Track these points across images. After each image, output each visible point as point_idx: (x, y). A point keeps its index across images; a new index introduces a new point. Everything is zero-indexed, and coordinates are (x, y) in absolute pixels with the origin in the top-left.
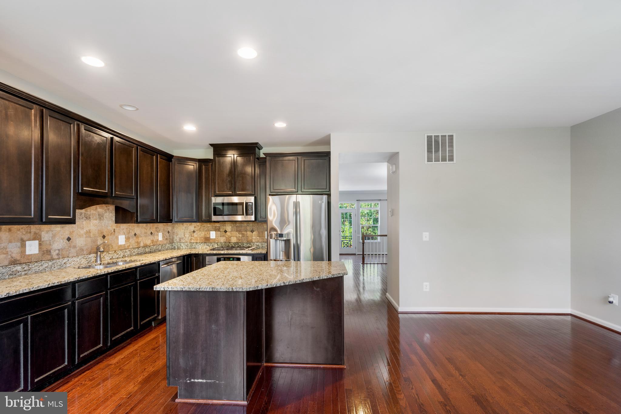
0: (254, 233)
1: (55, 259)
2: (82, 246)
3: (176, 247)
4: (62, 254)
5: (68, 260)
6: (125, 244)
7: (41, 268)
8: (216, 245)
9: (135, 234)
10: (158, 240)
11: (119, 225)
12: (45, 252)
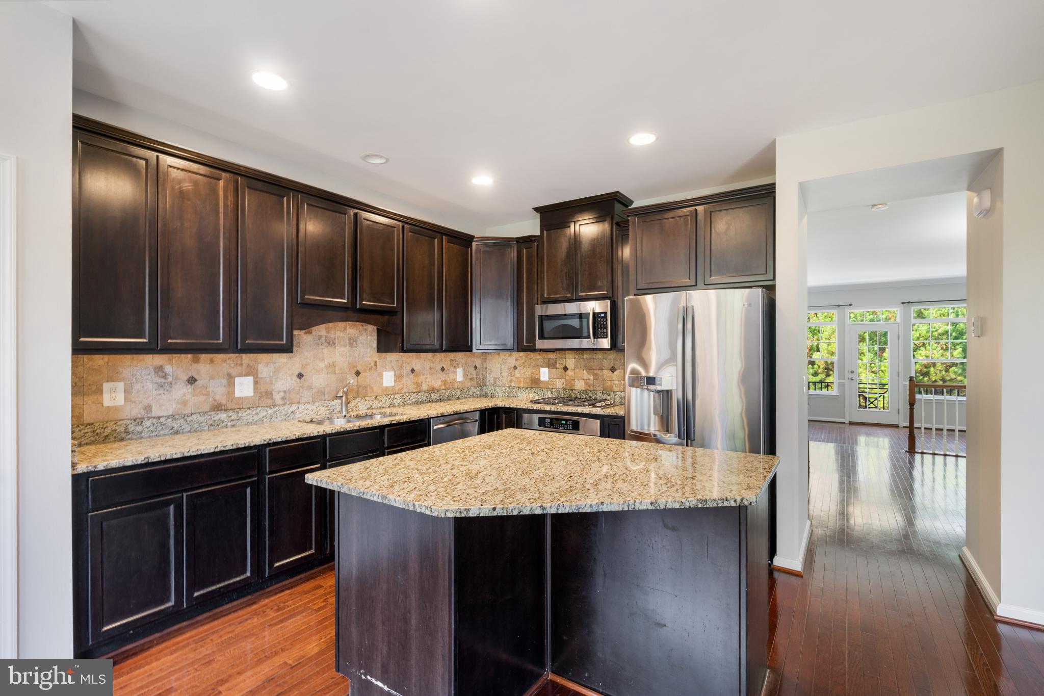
0: (616, 373)
1: (278, 405)
2: (321, 386)
3: (489, 394)
4: (290, 398)
5: (298, 408)
6: (394, 386)
7: (256, 418)
8: (549, 392)
9: (413, 371)
10: (455, 380)
11: (384, 354)
12: (264, 394)
